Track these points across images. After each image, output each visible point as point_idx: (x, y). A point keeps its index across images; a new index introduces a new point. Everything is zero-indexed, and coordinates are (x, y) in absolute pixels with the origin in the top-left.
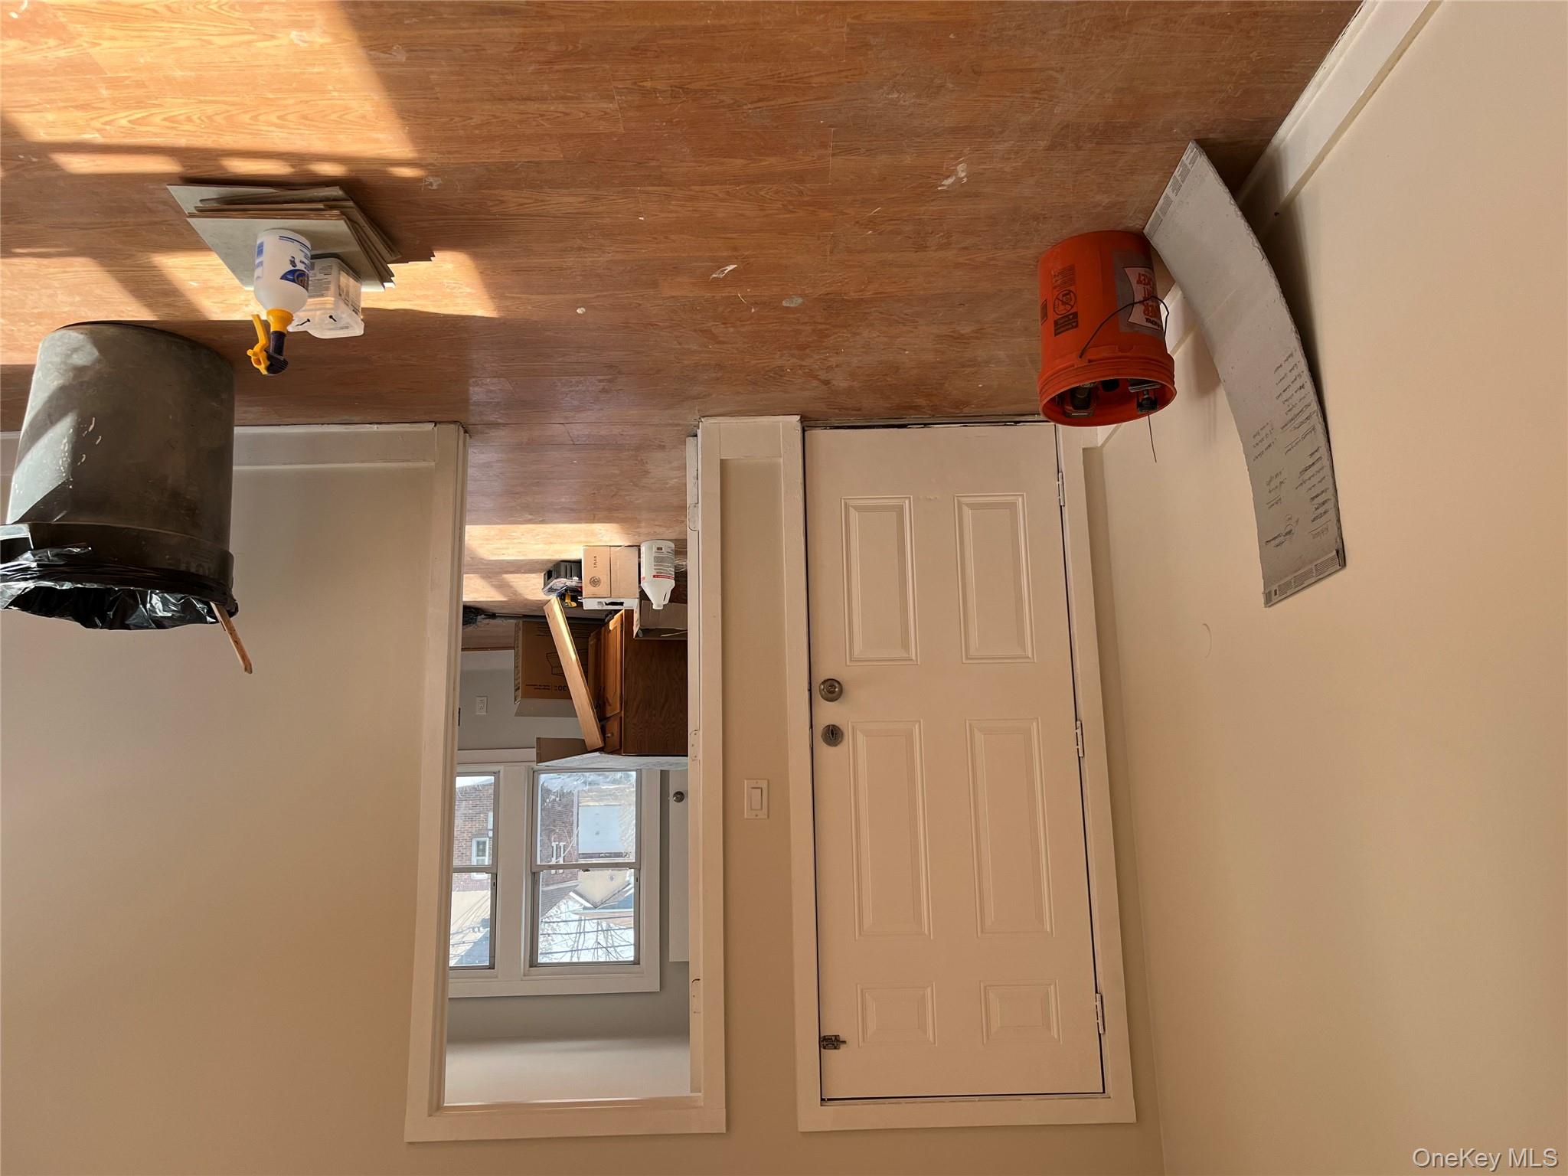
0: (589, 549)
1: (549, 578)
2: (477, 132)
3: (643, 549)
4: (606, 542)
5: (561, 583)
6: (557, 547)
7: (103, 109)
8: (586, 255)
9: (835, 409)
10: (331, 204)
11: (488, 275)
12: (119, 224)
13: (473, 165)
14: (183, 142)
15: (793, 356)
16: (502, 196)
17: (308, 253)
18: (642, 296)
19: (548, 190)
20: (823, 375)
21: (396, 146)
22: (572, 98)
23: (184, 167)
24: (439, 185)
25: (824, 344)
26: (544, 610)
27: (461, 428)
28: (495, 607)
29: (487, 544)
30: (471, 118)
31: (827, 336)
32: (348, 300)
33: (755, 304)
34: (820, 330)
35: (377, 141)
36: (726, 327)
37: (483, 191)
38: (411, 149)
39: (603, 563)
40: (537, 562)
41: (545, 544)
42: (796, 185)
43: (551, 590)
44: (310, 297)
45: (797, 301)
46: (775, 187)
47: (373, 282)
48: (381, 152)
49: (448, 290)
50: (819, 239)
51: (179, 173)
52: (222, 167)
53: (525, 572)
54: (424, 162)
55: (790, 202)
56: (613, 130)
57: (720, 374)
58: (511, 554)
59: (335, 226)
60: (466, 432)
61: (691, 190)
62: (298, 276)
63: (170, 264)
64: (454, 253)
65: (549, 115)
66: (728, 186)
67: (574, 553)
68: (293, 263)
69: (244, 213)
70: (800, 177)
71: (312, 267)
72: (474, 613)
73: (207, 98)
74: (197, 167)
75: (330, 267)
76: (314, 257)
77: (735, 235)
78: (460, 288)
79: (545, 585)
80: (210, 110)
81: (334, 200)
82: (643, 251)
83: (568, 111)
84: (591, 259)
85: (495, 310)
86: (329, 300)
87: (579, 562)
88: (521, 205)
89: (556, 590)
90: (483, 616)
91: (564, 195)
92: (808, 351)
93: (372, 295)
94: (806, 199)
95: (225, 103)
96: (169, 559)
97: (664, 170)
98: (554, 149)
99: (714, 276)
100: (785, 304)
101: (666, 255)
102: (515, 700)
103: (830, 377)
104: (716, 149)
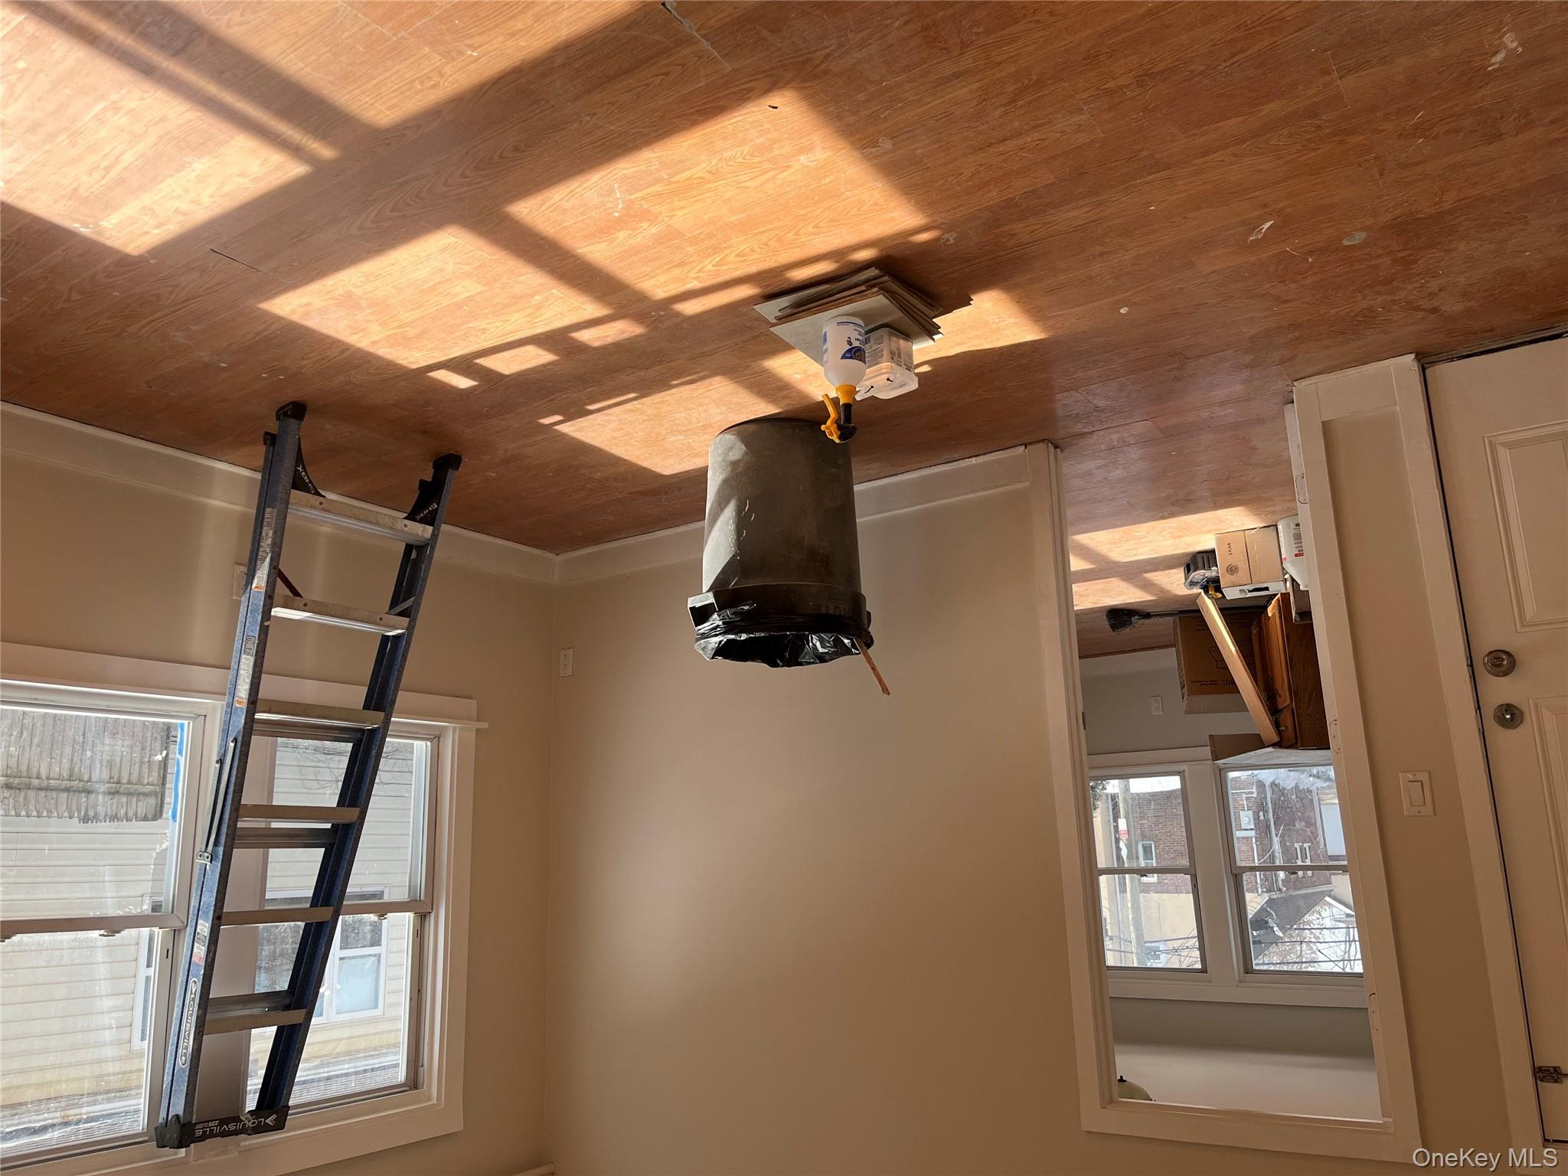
0: (1221, 537)
1: (1188, 572)
2: (970, 183)
3: (1280, 527)
4: (1237, 526)
5: (1199, 575)
6: (1188, 539)
7: (693, 262)
8: (1110, 258)
9: (1460, 335)
10: (870, 284)
11: (1024, 302)
12: (733, 345)
13: (977, 212)
14: (754, 269)
15: (1378, 293)
16: (1012, 230)
17: (862, 330)
18: (1181, 280)
19: (1052, 212)
20: (1426, 304)
21: (908, 218)
22: (1044, 124)
23: (761, 287)
24: (954, 239)
25: (1412, 271)
26: (1197, 604)
27: (1050, 445)
28: (1146, 606)
29: (1116, 547)
30: (962, 174)
31: (1415, 262)
32: (903, 360)
33: (1311, 253)
34: (1402, 258)
35: (892, 219)
36: (1285, 285)
37: (994, 231)
38: (921, 216)
39: (1238, 549)
40: (1173, 557)
41: (1174, 538)
42: (1309, 121)
43: (1192, 584)
44: (869, 367)
45: (1360, 237)
46: (1286, 131)
47: (922, 339)
48: (898, 227)
49: (995, 326)
50: (1360, 166)
51: (759, 294)
52: (788, 279)
53: (1164, 569)
54: (935, 224)
55: (1310, 140)
56: (1093, 138)
57: (1297, 334)
58: (1144, 553)
59: (876, 301)
60: (1056, 447)
61: (1194, 165)
62: (855, 353)
63: (776, 365)
64: (988, 292)
65: (1029, 146)
66: (1232, 149)
67: (1208, 543)
68: (850, 343)
69: (809, 312)
70: (1312, 112)
71: (867, 341)
72: (1126, 614)
73: (759, 230)
74: (769, 285)
75: (882, 336)
76: (866, 333)
77: (1257, 193)
78: (1004, 321)
79: (1186, 579)
80: (764, 238)
81: (875, 279)
82: (1166, 237)
83: (1043, 137)
84: (1115, 261)
85: (1042, 332)
86: (885, 365)
87: (1213, 551)
88: (1033, 232)
89: (1197, 583)
90: (1137, 617)
91: (1068, 211)
92: (1395, 283)
93: (924, 350)
94: (1326, 131)
95: (773, 229)
96: (813, 605)
97: (1157, 156)
98: (1043, 174)
99: (1251, 238)
100: (1345, 243)
101: (1191, 234)
102: (1183, 698)
103: (1437, 304)
104: (1205, 117)
